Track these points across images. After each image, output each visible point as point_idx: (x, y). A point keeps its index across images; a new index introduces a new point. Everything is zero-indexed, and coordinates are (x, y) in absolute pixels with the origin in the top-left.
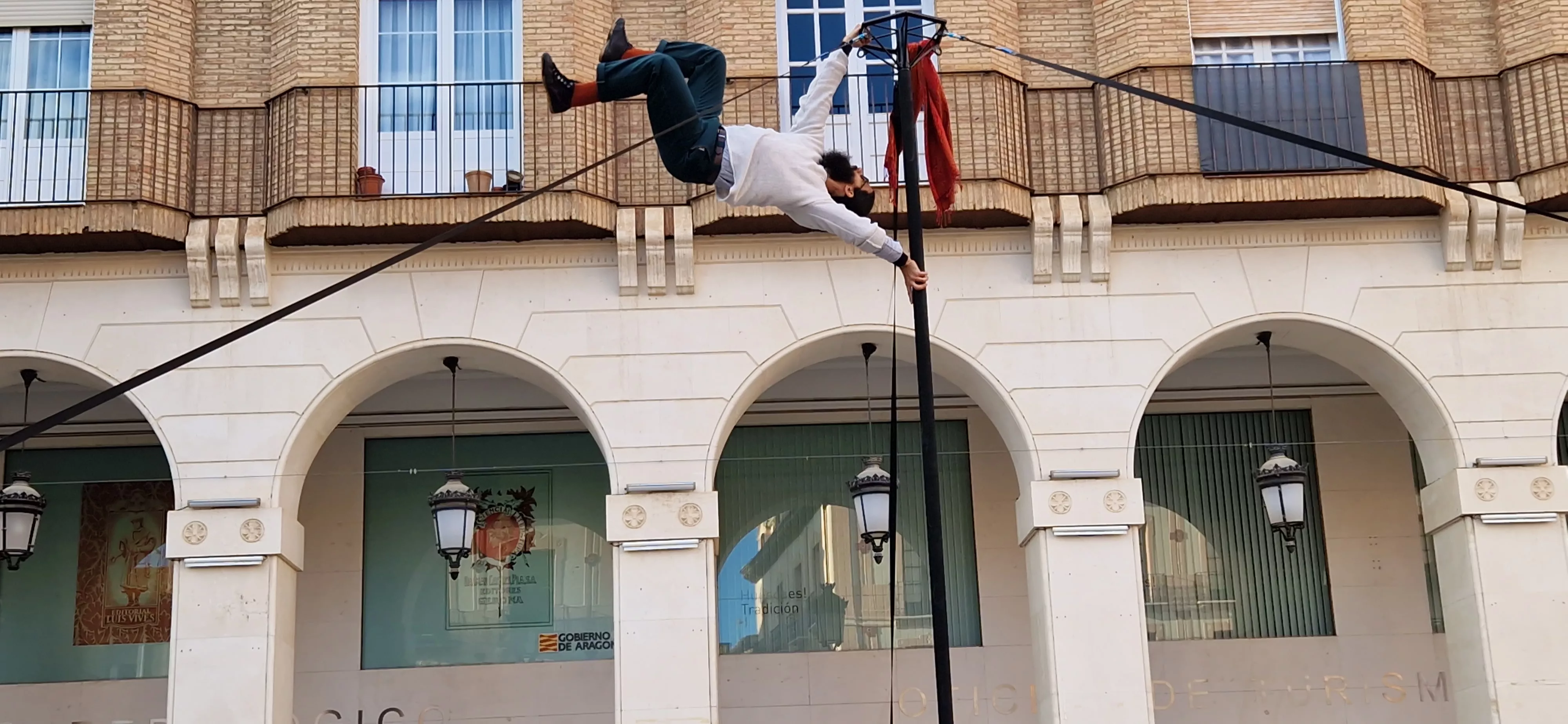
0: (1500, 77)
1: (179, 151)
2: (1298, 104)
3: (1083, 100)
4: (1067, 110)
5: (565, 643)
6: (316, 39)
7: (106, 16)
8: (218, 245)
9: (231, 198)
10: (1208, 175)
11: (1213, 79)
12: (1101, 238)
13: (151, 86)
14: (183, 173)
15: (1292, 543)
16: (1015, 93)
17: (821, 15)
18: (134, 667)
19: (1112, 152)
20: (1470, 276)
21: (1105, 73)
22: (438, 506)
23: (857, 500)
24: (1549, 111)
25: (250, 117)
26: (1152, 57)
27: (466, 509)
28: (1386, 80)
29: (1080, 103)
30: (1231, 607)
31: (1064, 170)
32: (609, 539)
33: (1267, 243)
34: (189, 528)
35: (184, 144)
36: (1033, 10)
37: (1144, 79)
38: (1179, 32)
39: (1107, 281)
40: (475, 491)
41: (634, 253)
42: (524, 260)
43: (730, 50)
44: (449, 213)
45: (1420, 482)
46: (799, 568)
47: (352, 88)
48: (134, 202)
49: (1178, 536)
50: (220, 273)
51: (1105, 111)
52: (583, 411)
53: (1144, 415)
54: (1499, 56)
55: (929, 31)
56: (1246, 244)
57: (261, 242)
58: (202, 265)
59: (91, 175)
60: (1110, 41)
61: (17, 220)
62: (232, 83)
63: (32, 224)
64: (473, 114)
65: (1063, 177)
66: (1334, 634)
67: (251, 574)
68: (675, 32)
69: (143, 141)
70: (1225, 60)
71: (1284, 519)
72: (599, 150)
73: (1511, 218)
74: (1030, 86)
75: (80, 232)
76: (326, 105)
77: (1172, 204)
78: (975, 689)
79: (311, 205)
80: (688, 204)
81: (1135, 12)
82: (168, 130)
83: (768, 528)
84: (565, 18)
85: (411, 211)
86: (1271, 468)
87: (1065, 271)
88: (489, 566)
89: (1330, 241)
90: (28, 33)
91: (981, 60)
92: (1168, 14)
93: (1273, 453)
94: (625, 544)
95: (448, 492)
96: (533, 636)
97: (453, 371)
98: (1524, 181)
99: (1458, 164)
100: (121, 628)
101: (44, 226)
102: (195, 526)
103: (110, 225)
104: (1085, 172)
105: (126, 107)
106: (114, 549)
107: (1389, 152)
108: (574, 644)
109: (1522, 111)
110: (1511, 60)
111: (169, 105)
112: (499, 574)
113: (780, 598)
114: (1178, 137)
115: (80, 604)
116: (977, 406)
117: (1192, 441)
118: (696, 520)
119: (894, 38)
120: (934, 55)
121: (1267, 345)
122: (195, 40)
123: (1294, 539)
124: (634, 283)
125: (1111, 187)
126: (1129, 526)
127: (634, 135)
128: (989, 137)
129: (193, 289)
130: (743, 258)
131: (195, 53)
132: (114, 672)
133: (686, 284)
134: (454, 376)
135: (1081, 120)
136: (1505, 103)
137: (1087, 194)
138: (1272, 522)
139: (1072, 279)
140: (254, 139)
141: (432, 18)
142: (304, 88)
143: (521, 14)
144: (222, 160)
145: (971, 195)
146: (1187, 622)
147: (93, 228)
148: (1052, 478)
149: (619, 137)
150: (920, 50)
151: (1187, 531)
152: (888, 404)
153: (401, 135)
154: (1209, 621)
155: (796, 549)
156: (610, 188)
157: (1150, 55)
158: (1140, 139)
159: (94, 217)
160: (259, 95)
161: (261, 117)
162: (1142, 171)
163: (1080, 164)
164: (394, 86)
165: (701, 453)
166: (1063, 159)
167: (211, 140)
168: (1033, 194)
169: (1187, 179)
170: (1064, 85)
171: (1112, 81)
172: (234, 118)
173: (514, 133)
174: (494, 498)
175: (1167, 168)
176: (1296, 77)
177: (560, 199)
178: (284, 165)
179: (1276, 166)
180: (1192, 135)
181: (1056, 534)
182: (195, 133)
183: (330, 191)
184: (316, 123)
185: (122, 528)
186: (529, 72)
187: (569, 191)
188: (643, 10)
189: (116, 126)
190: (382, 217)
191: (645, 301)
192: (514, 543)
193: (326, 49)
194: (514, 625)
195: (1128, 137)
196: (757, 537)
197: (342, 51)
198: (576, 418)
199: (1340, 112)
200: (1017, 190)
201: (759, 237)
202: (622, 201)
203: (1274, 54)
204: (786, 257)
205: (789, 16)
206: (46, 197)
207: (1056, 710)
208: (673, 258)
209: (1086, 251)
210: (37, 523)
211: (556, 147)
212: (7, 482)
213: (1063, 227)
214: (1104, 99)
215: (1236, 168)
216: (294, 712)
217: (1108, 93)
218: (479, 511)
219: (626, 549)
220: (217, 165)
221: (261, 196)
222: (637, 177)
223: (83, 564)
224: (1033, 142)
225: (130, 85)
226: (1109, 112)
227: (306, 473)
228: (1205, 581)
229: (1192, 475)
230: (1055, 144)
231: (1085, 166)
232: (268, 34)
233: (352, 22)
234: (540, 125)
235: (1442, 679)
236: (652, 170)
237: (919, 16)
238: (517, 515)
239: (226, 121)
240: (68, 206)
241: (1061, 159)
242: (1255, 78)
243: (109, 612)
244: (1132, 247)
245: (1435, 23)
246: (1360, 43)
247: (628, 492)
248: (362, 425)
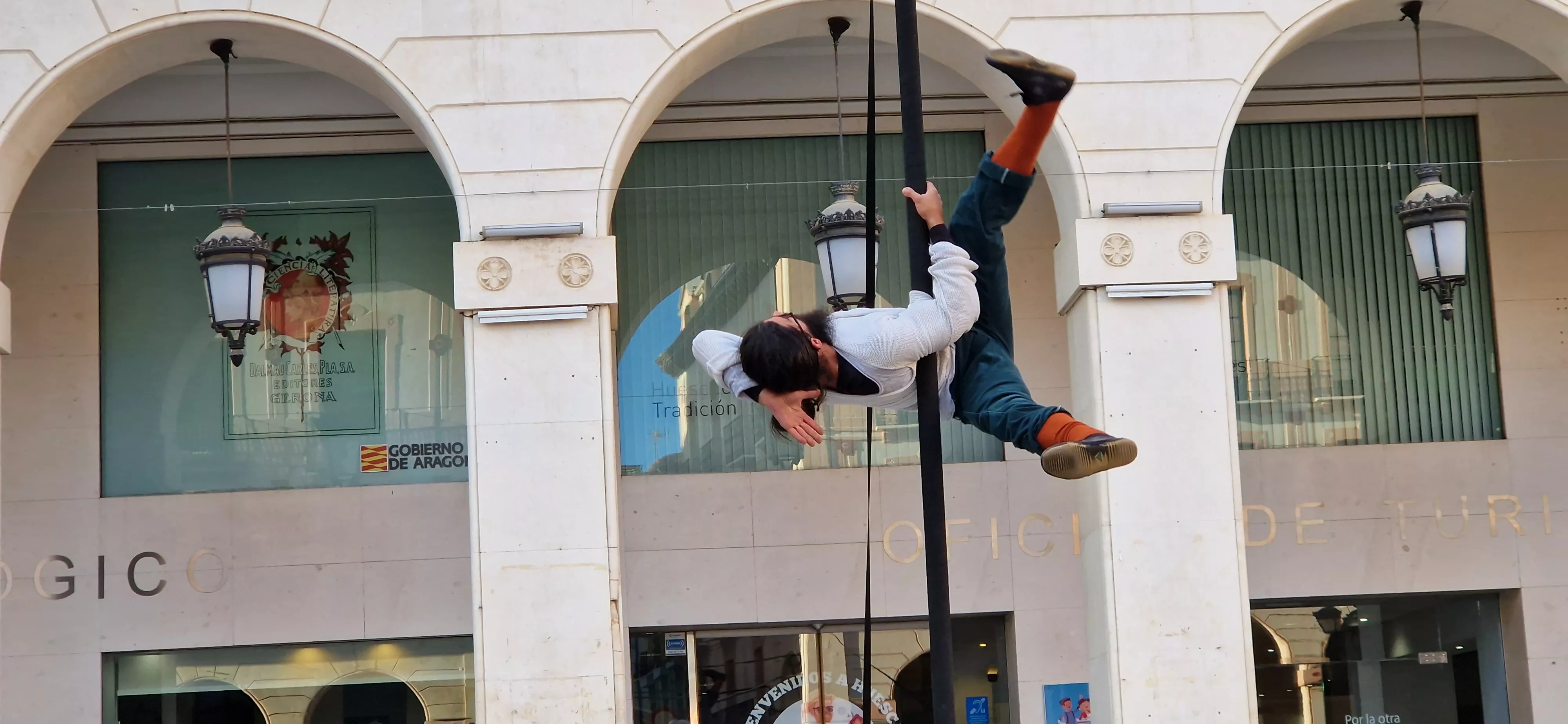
5: (398, 458)
15: (1448, 306)
22: (210, 260)
23: (822, 249)
27: (251, 263)
30: (1358, 404)
32: (458, 306)
40: (264, 238)
52: (418, 120)
53: (1237, 126)
66: (1503, 437)
71: (1438, 273)
78: (994, 521)
86: (1420, 199)
88: (285, 348)
93: (1423, 178)
94: (480, 313)
95: (224, 239)
96: (349, 449)
97: (225, 59)
108: (411, 459)
112: (302, 359)
113: (711, 393)
116: (998, 111)
117: (1306, 160)
118: (585, 278)
121: (1416, 20)
123: (1450, 301)
126: (1214, 283)
134: (227, 68)
138: (1420, 279)
148: (1106, 214)
151: (1300, 296)
152: (863, 107)
154: (1328, 424)
165: (589, 180)
174: (291, 249)
181: (1110, 295)
192: (322, 317)
194: (325, 433)
198: (409, 132)
207: (1106, 548)
218: (270, 267)
219: (483, 321)
227: (11, 210)
228: (1324, 369)
229: (1307, 207)
238: (325, 273)
247: (485, 237)
248: (94, 143)
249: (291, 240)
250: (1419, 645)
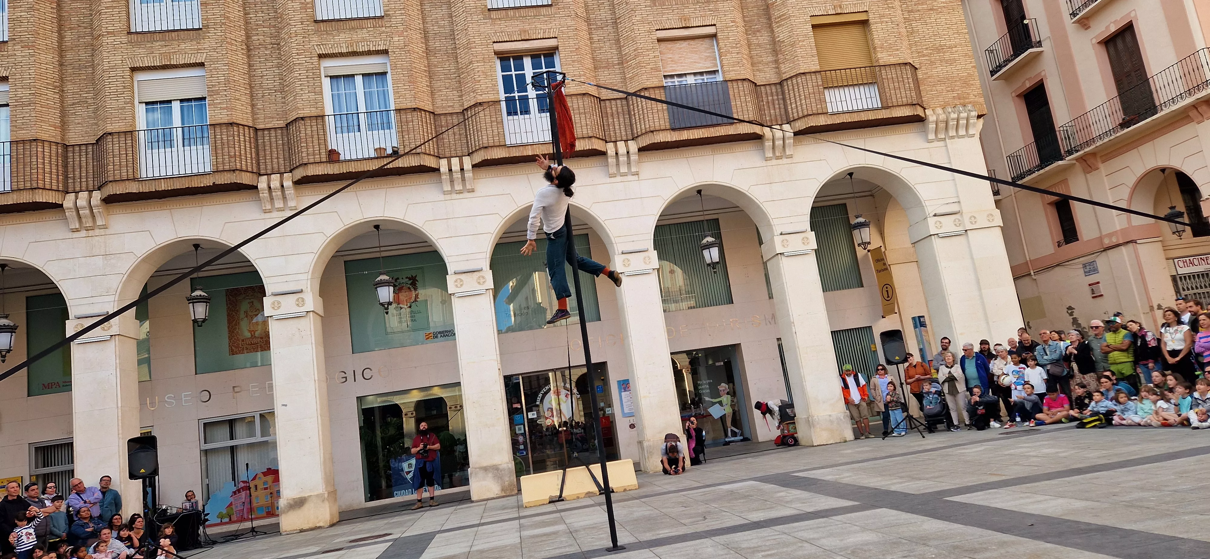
0: (781, 83)
1: (251, 147)
2: (706, 99)
3: (623, 103)
4: (617, 107)
5: (435, 335)
6: (305, 97)
7: (212, 93)
8: (272, 186)
9: (275, 166)
10: (673, 129)
11: (672, 91)
12: (634, 157)
13: (235, 121)
14: (253, 156)
16: (596, 102)
17: (516, 75)
18: (257, 362)
19: (636, 123)
20: (774, 162)
21: (632, 91)
22: (378, 286)
24: (800, 96)
25: (280, 131)
26: (648, 84)
27: (389, 286)
28: (738, 87)
29: (622, 104)
30: (694, 297)
31: (618, 131)
32: (449, 292)
33: (698, 155)
34: (273, 303)
35: (253, 145)
36: (600, 68)
37: (646, 93)
38: (658, 73)
39: (638, 174)
40: (392, 279)
41: (448, 177)
42: (403, 183)
43: (480, 91)
44: (370, 166)
45: (761, 243)
46: (527, 298)
47: (323, 116)
48: (234, 170)
49: (672, 272)
50: (274, 198)
51: (632, 107)
52: (433, 242)
53: (656, 226)
54: (780, 75)
55: (559, 78)
56: (690, 156)
57: (291, 183)
58: (266, 194)
59: (214, 161)
60: (631, 78)
61: (184, 182)
62: (270, 118)
63: (190, 183)
64: (375, 124)
65: (617, 134)
66: (733, 303)
67: (302, 319)
68: (456, 85)
69: (235, 144)
70: (677, 84)
71: (712, 261)
72: (430, 135)
73: (788, 138)
74: (602, 99)
75: (212, 185)
76: (312, 124)
77: (661, 142)
78: (600, 338)
79: (310, 167)
80: (469, 155)
81: (640, 66)
82: (245, 139)
83: (513, 283)
84: (409, 82)
85: (353, 166)
86: (706, 242)
87: (621, 171)
88: (401, 308)
89: (721, 152)
90: (179, 102)
91: (581, 89)
92: (653, 66)
93: (705, 237)
94: (456, 294)
95: (381, 280)
96: (422, 334)
97: (378, 230)
98: (792, 123)
99: (767, 118)
100: (249, 347)
101: (196, 183)
102: (276, 303)
103: (224, 181)
104: (626, 132)
105: (225, 130)
106: (242, 315)
107: (741, 115)
108: (439, 335)
109: (789, 96)
110: (785, 76)
111: (244, 129)
112: (406, 311)
113: (520, 309)
114: (661, 115)
115: (230, 339)
116: (592, 228)
117: (674, 234)
118: (484, 282)
119: (546, 81)
120: (563, 88)
121: (701, 195)
122: (252, 100)
123: (716, 269)
124: (450, 189)
125: (636, 137)
126: (653, 269)
127: (443, 129)
128: (587, 120)
129: (263, 205)
130: (493, 176)
131: (253, 106)
132: (248, 365)
133: (470, 188)
134: (378, 232)
135: (623, 111)
136: (783, 93)
137: (627, 141)
138: (707, 263)
139: (624, 175)
140: (283, 140)
141: (354, 86)
142: (302, 118)
143: (391, 81)
144: (270, 150)
145: (582, 144)
146: (678, 304)
147: (217, 183)
148: (623, 253)
149: (437, 130)
150: (557, 85)
151: (675, 269)
153: (345, 135)
154: (686, 303)
155: (525, 291)
156: (436, 151)
157: (647, 83)
158: (646, 117)
159: (217, 178)
160: (282, 122)
161: (285, 131)
162: (648, 130)
163: (624, 129)
164: (340, 115)
165: (483, 255)
166: (617, 127)
167: (264, 142)
168: (606, 142)
169: (666, 132)
170: (615, 97)
171: (635, 94)
172: (273, 132)
173: (393, 131)
174: (401, 281)
175: (657, 128)
176: (704, 88)
177: (415, 157)
178: (297, 151)
179: (699, 124)
180: (666, 114)
182: (257, 140)
183: (318, 160)
184: (309, 132)
185: (245, 306)
186: (397, 105)
187: (419, 153)
188: (442, 76)
189: (222, 138)
190: (341, 169)
191: (454, 196)
192: (411, 298)
193: (310, 101)
194: (414, 330)
195: (642, 117)
196: (508, 287)
197: (316, 101)
198: (431, 246)
199: (722, 101)
200: (600, 141)
201: (499, 167)
202: (441, 156)
203: (695, 80)
204: (510, 174)
205: (503, 75)
206: (195, 171)
207: (631, 342)
208: (464, 178)
209: (629, 163)
210: (208, 307)
211: (412, 136)
212: (192, 291)
213: (619, 154)
214: (631, 102)
215: (684, 126)
216: (326, 373)
217: (632, 99)
218: (394, 286)
219: (456, 296)
220: (268, 152)
221: (288, 164)
222: (446, 145)
223: (229, 322)
224: (604, 121)
225: (226, 121)
226: (633, 107)
227: (321, 277)
228: (684, 288)
229: (676, 247)
230: (614, 122)
231: (626, 129)
232: (284, 96)
233: (319, 89)
234: (404, 127)
235: (773, 316)
236: (452, 142)
237: (556, 73)
238: (411, 287)
239: (270, 134)
240: (204, 174)
241: (616, 127)
242: (688, 89)
243: (243, 341)
244: (646, 160)
245: (755, 63)
246: (728, 73)
247: (455, 273)
248: (342, 256)
249: (400, 278)
250: (715, 361)
